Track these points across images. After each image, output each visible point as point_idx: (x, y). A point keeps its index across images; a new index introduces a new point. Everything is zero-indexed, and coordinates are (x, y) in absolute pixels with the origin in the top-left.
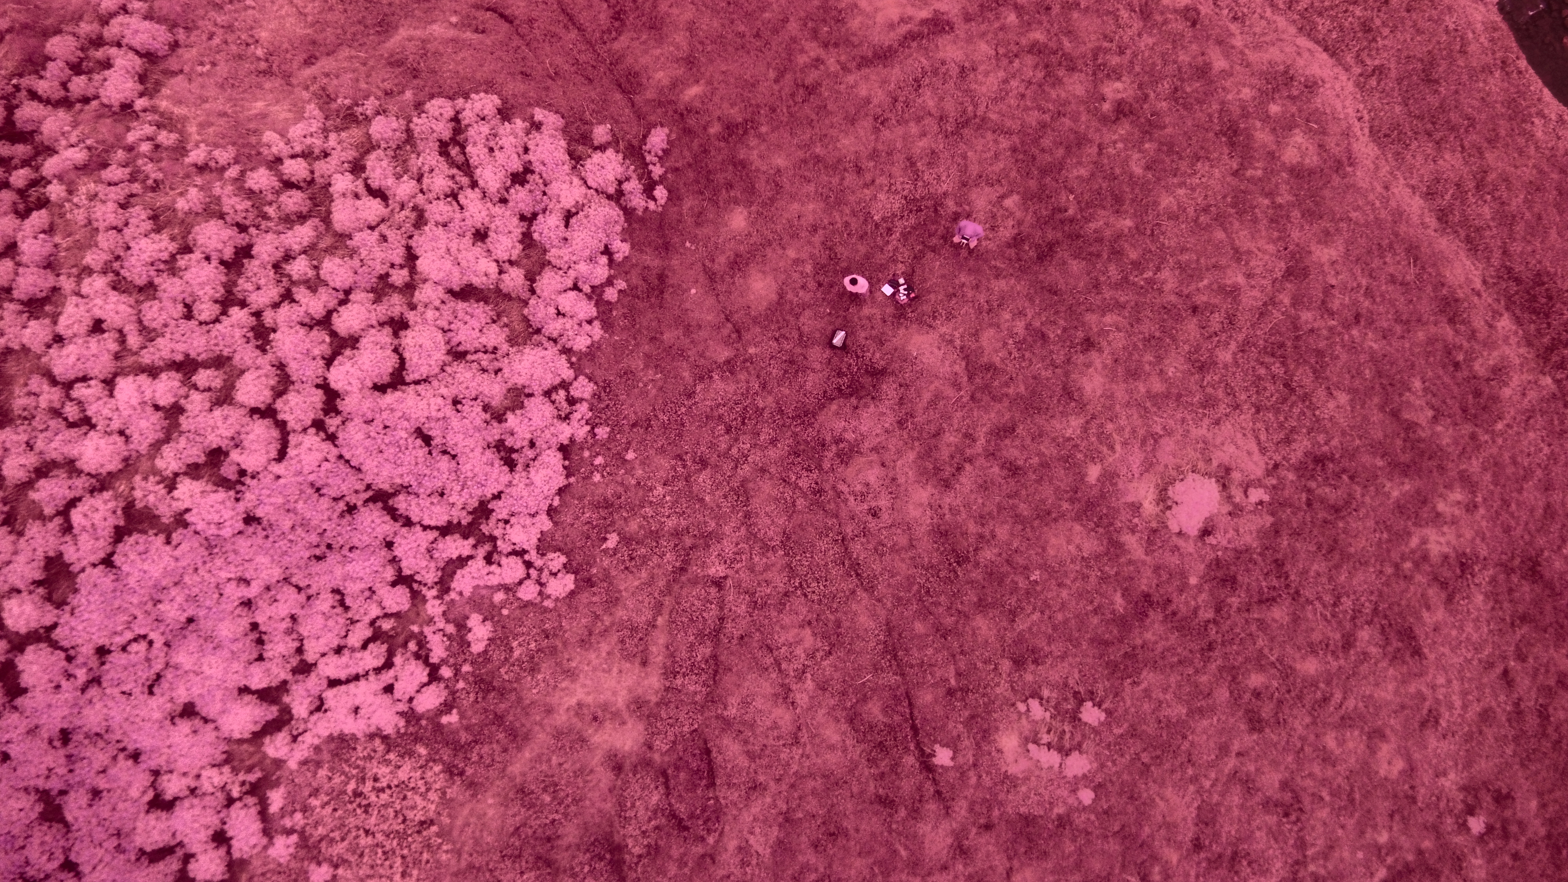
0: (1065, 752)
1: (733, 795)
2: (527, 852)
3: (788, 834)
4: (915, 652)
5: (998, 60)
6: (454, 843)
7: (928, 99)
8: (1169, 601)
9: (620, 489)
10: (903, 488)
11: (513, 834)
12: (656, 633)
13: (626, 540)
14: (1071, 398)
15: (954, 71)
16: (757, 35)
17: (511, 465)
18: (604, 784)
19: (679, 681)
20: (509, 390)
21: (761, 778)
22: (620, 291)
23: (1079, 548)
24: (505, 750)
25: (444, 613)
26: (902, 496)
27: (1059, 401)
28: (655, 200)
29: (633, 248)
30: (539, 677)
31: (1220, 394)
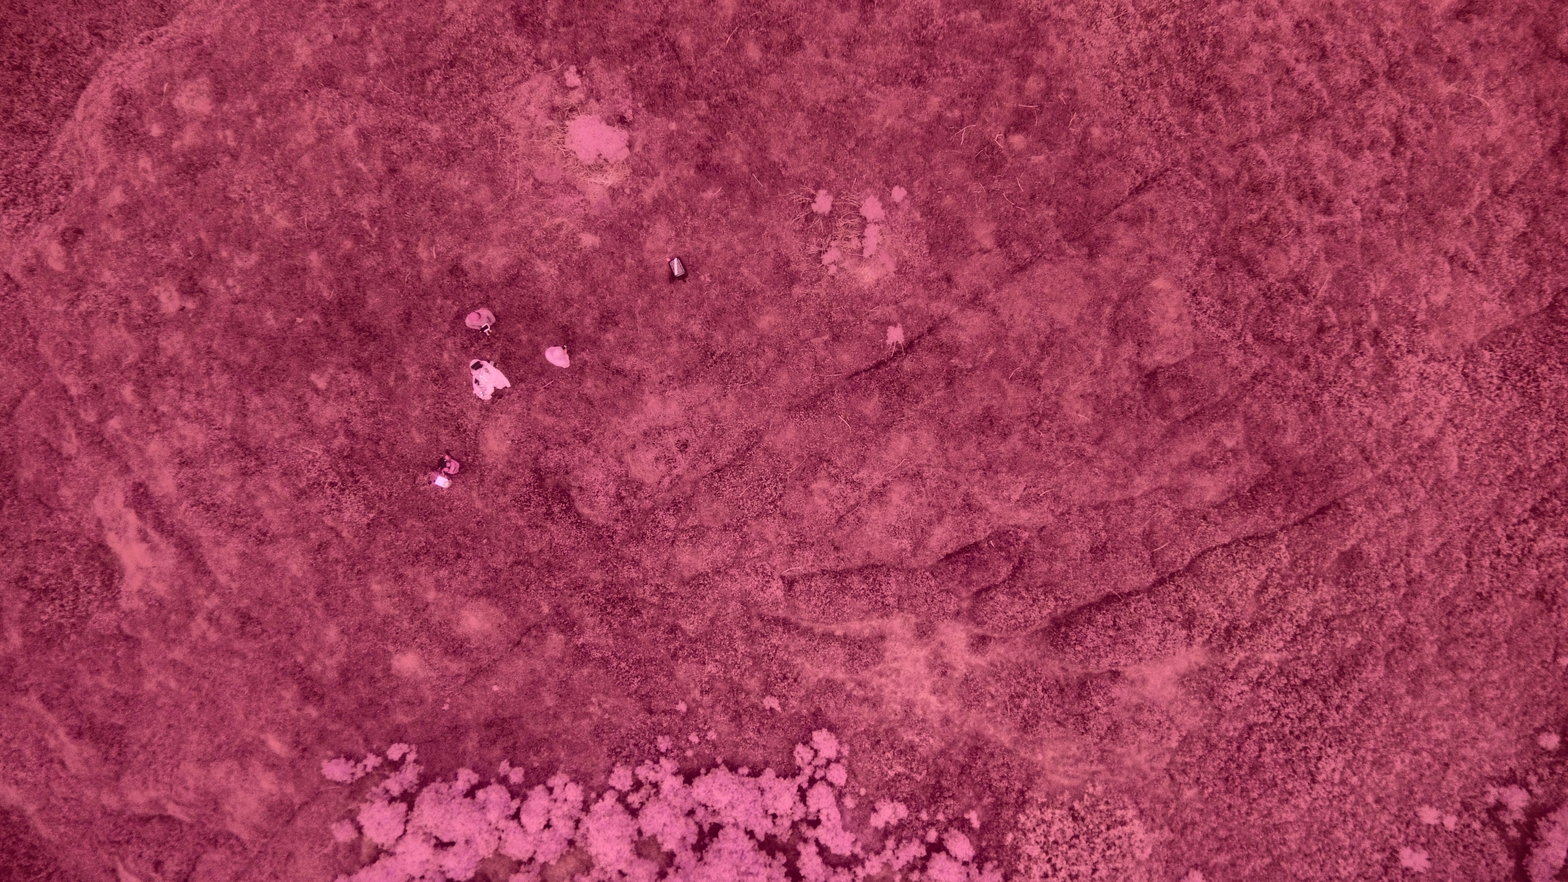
0: (864, 222)
1: (981, 524)
2: (1077, 708)
3: (1002, 464)
4: (807, 380)
5: (164, 429)
6: (1085, 782)
7: (228, 492)
8: (699, 146)
9: (719, 708)
11: (1064, 726)
12: (851, 633)
13: (767, 689)
14: (517, 275)
15: (187, 472)
16: (198, 689)
17: (716, 829)
18: (1001, 650)
19: (891, 601)
20: (639, 855)
21: (959, 500)
22: (512, 765)
23: (668, 241)
24: (992, 755)
25: (878, 853)
26: (660, 423)
27: (523, 288)
28: (404, 756)
29: (462, 765)
30: (917, 740)
31: (476, 129)
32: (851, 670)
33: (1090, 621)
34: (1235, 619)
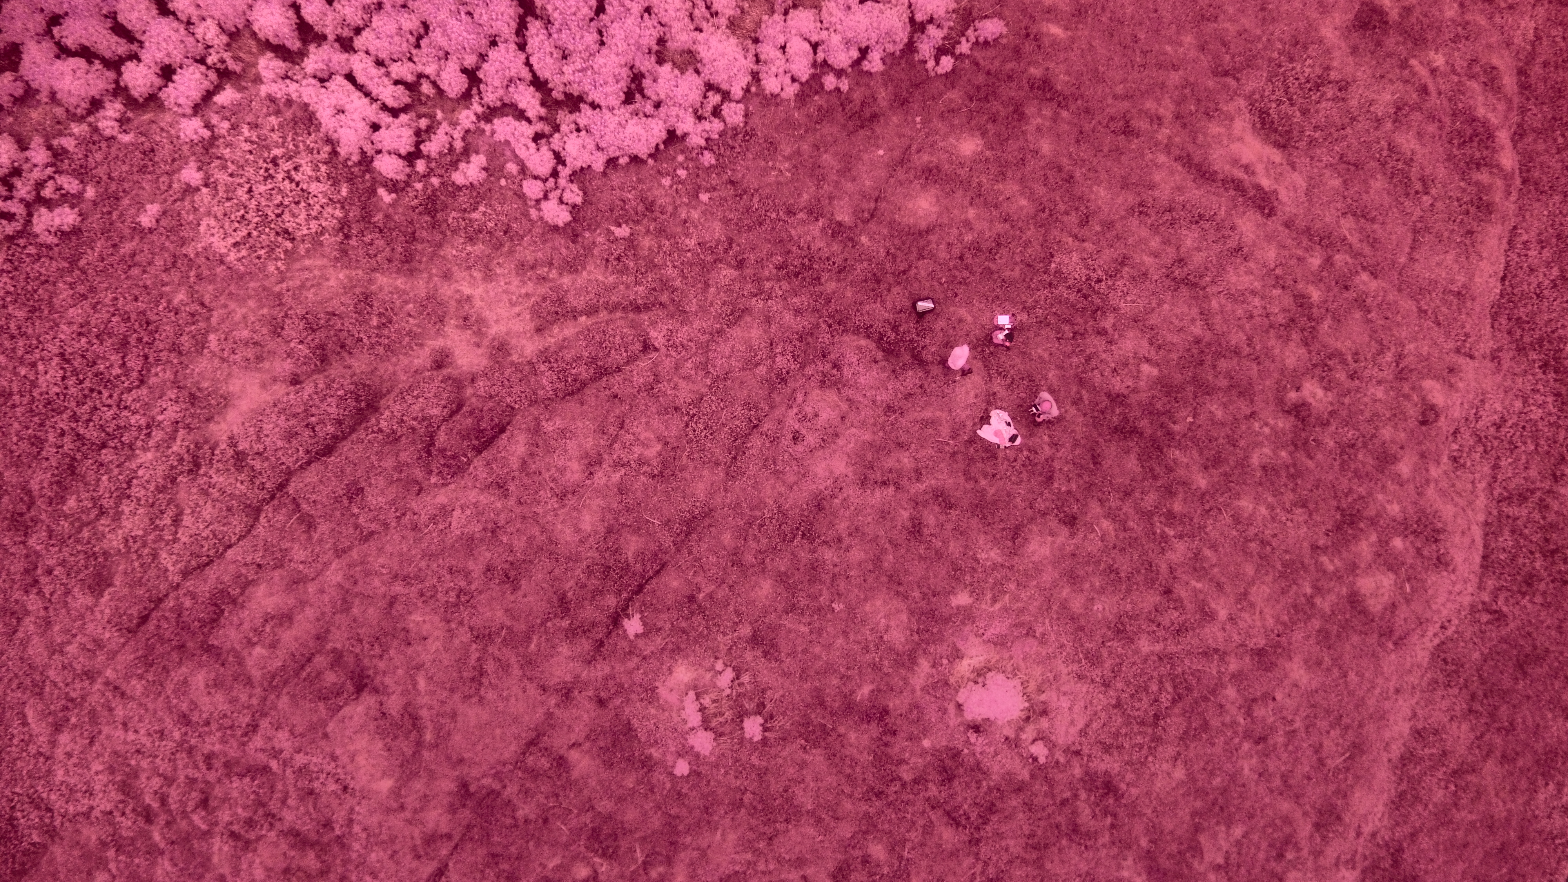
0: (706, 725)
1: (482, 474)
2: (321, 335)
3: (482, 540)
4: (704, 547)
5: (1268, 274)
6: (288, 270)
7: (1189, 239)
8: (894, 733)
9: (670, 209)
10: (833, 446)
11: (328, 313)
12: (570, 323)
13: (631, 242)
14: (1013, 539)
15: (1232, 243)
16: (1144, 53)
17: (629, 99)
18: (417, 362)
19: (543, 368)
20: (690, 52)
21: (512, 487)
22: (838, 89)
23: (887, 629)
24: (390, 261)
25: (468, 131)
26: (827, 451)
27: (1003, 529)
28: (937, 63)
29: (882, 74)
30: (469, 248)
31: (1108, 663)
32: (557, 289)
33: (339, 422)
34: (194, 480)
